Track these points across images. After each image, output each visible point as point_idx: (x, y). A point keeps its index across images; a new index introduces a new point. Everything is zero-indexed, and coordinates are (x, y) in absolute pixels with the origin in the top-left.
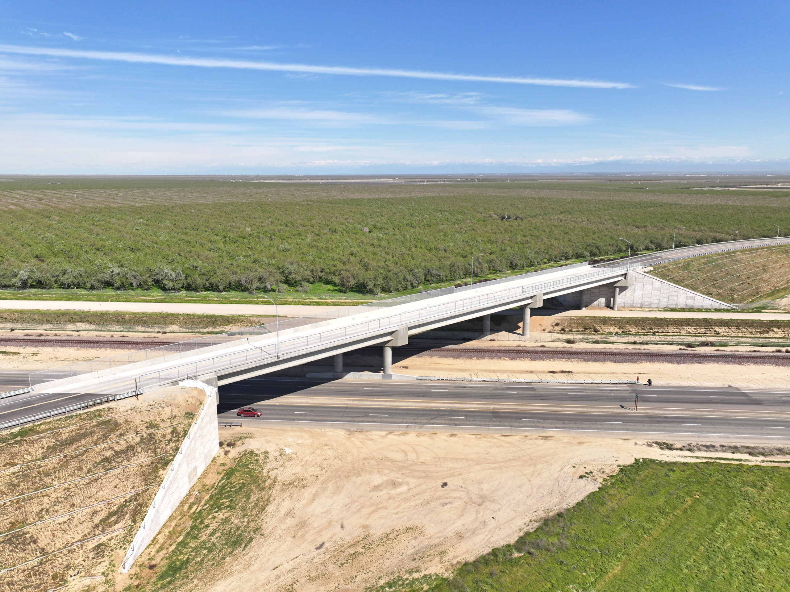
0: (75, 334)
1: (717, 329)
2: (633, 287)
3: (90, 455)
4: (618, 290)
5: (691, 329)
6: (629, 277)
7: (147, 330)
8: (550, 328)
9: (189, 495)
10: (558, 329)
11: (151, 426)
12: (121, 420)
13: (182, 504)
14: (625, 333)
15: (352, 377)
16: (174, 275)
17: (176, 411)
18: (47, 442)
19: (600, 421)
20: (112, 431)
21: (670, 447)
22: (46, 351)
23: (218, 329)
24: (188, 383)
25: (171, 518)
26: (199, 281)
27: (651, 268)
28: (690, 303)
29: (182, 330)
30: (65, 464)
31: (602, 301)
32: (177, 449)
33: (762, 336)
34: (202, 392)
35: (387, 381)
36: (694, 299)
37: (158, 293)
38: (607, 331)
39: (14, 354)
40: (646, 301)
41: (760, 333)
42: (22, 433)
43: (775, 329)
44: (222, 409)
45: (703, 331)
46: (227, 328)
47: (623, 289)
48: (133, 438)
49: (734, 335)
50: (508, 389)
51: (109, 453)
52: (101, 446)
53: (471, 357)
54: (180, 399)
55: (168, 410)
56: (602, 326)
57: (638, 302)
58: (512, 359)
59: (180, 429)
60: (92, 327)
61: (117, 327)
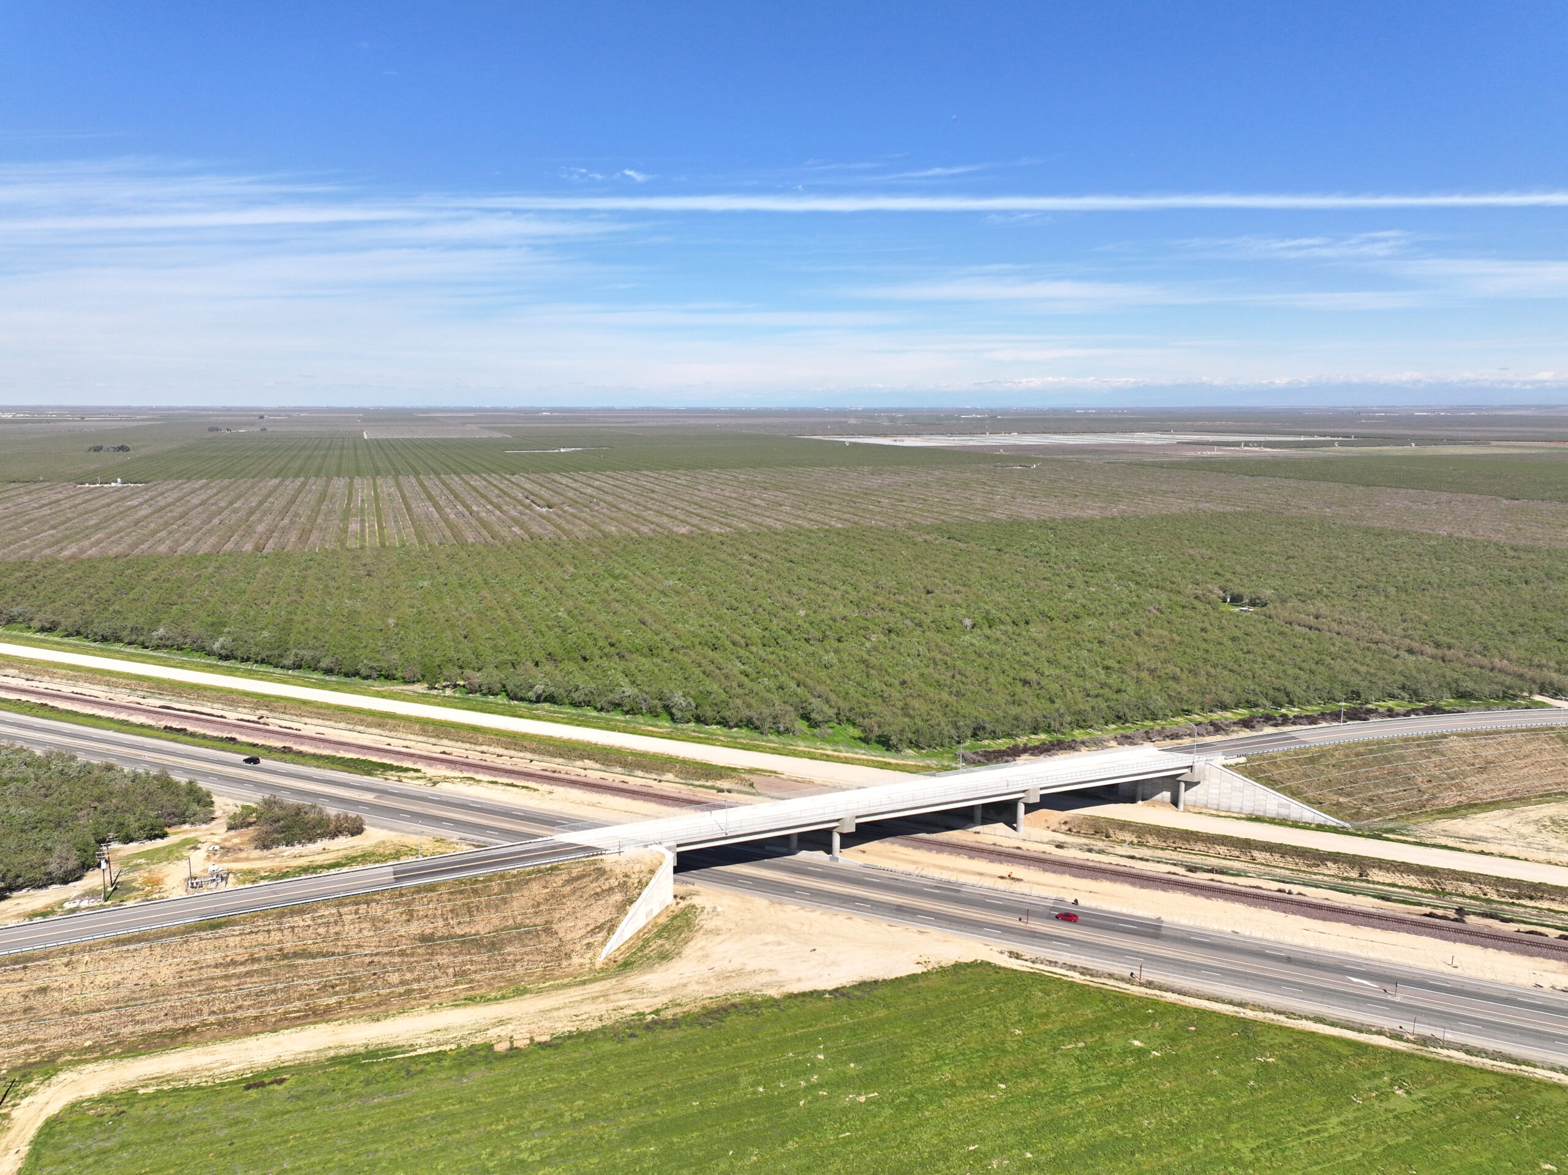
0: (583, 772)
1: (1256, 854)
2: (1207, 782)
3: (588, 889)
4: (1183, 785)
5: (1222, 850)
6: (1196, 770)
7: (647, 775)
8: (1055, 826)
9: (645, 927)
10: (1065, 828)
11: (626, 876)
12: (608, 869)
13: (639, 931)
14: (1141, 844)
15: (804, 855)
16: (684, 704)
17: (643, 868)
18: (565, 877)
19: (982, 927)
20: (602, 875)
21: (1018, 957)
22: (560, 791)
23: (709, 783)
24: (655, 848)
25: (631, 939)
26: (709, 713)
27: (1243, 760)
28: (1284, 812)
29: (678, 780)
30: (574, 892)
31: (1166, 795)
32: (640, 894)
33: (1309, 870)
34: (663, 856)
35: (834, 864)
36: (1289, 807)
37: (666, 724)
38: (1121, 838)
39: (535, 790)
40: (1225, 803)
41: (1308, 866)
42: (552, 869)
43: (1329, 864)
44: (677, 870)
45: (1237, 853)
46: (719, 784)
47: (1190, 785)
48: (614, 882)
49: (1274, 863)
50: (936, 887)
51: (598, 890)
52: (595, 884)
53: (930, 850)
54: (647, 860)
55: (638, 866)
56: (1117, 831)
57: (1213, 802)
58: (970, 857)
59: (644, 880)
60: (598, 766)
61: (619, 770)
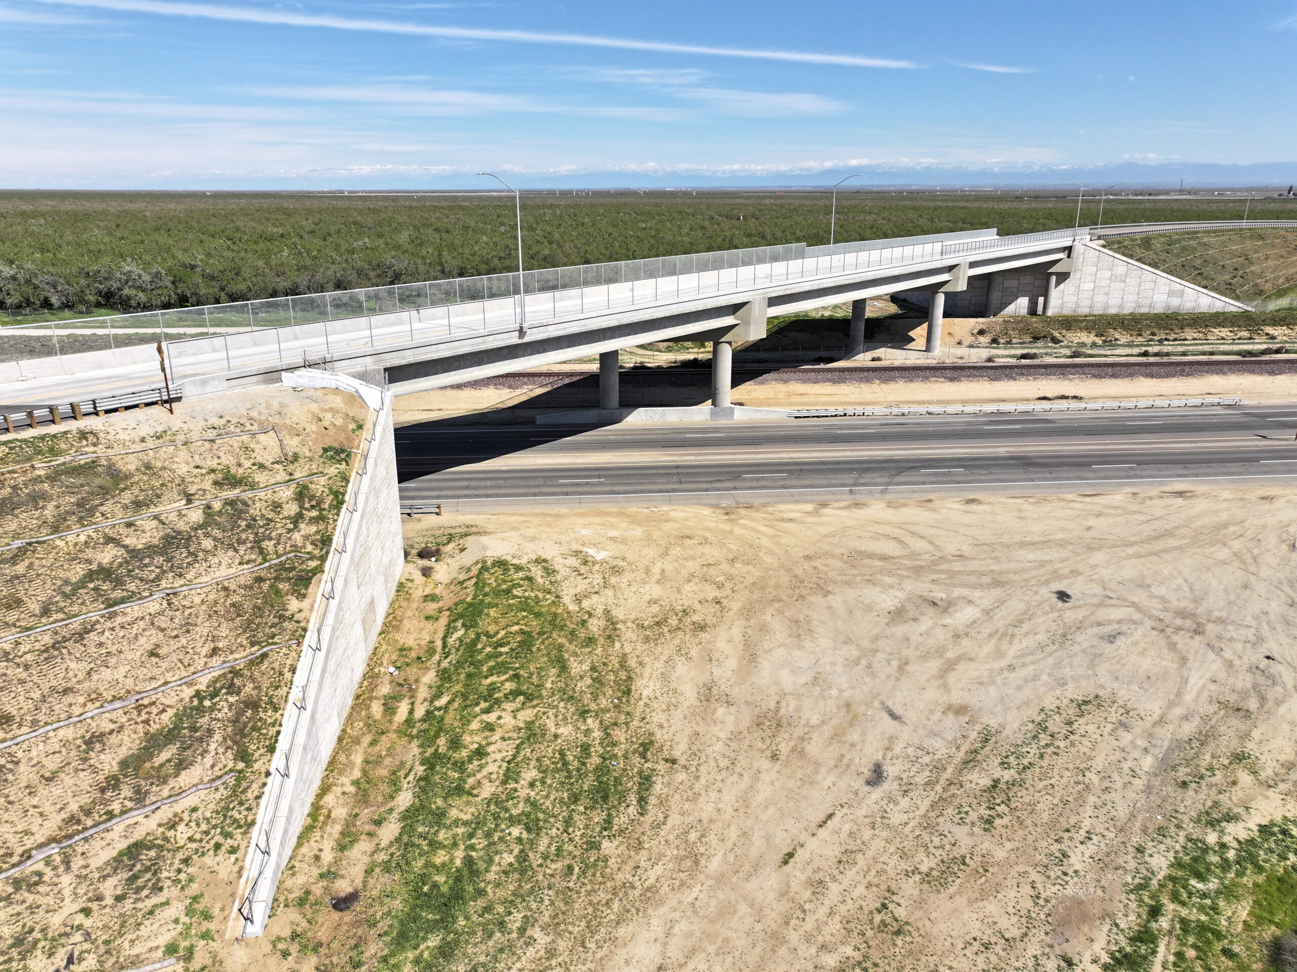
2: (1078, 274)
3: (42, 561)
4: (1054, 278)
5: (1224, 332)
6: (1075, 254)
8: (970, 340)
9: (371, 676)
10: (984, 340)
11: (228, 480)
12: (130, 464)
13: (361, 700)
14: (1109, 344)
15: (642, 419)
17: (293, 444)
20: (105, 492)
24: (312, 378)
26: (205, 290)
27: (1103, 242)
28: (1175, 302)
32: (326, 541)
34: (359, 403)
35: (722, 422)
36: (1181, 294)
38: (1076, 340)
45: (1246, 334)
47: (1063, 277)
48: (179, 513)
54: (298, 414)
55: (269, 440)
56: (1064, 332)
57: (1085, 303)
59: (319, 486)
